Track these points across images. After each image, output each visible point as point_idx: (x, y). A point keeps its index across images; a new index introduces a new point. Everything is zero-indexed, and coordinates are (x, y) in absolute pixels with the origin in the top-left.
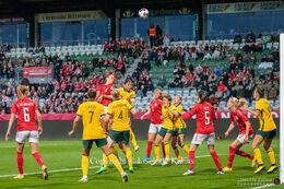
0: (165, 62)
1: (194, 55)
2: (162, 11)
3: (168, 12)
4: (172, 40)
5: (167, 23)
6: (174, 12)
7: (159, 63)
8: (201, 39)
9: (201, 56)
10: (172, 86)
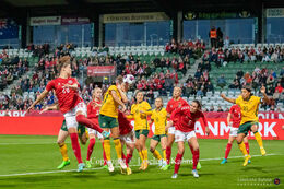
0: (225, 64)
1: (253, 58)
2: (224, 14)
3: (228, 15)
4: (232, 43)
5: (228, 26)
6: (234, 15)
7: (219, 64)
8: (260, 42)
9: (259, 58)
10: (232, 87)
